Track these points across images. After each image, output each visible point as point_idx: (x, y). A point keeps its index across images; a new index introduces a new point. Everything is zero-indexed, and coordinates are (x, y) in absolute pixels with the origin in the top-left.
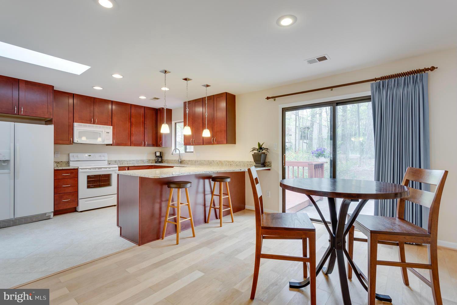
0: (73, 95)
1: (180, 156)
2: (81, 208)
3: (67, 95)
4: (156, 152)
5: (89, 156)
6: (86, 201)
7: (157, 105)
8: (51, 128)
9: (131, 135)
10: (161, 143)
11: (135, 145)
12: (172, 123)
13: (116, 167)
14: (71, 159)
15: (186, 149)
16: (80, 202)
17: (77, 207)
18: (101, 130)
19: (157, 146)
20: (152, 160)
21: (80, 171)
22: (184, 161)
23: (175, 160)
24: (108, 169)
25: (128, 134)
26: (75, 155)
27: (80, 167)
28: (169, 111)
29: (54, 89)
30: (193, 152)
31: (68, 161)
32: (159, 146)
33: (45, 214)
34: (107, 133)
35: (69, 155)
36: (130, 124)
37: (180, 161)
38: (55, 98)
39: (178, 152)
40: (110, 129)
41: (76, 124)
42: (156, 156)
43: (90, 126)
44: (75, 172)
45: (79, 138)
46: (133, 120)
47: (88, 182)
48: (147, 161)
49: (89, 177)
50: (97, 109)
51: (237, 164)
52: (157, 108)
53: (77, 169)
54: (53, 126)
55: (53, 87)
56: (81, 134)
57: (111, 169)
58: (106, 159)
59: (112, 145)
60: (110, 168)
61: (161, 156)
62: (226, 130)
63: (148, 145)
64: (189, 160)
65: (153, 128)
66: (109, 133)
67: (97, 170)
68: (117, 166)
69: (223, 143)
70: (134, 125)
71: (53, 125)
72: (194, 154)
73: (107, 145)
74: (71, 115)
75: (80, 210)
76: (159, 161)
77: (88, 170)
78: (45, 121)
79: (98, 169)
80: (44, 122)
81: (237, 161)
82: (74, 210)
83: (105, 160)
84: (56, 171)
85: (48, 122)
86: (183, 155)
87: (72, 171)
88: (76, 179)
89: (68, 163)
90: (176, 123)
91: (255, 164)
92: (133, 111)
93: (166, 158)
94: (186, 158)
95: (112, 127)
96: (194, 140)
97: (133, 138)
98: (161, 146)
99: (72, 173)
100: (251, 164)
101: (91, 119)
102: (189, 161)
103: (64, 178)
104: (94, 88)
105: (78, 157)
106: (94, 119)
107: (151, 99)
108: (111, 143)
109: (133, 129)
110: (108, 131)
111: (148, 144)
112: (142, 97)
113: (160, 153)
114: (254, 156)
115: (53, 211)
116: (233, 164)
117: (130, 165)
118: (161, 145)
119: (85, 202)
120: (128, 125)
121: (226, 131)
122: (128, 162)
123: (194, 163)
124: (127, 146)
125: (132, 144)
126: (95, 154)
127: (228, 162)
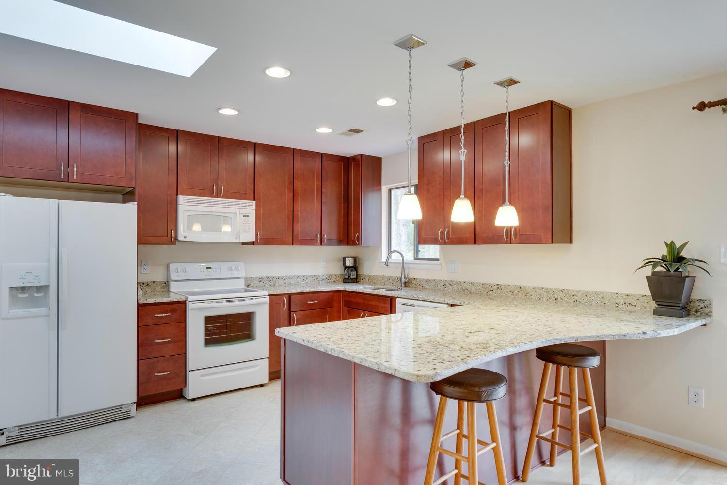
0: (177, 135)
1: (403, 268)
2: (191, 391)
3: (165, 134)
4: (344, 259)
5: (207, 268)
6: (202, 376)
7: (349, 148)
8: (132, 208)
9: (293, 219)
10: (358, 236)
11: (301, 244)
12: (381, 190)
13: (263, 297)
14: (173, 276)
15: (416, 251)
16: (191, 376)
17: (184, 389)
18: (233, 211)
19: (348, 245)
20: (336, 275)
21: (190, 306)
22: (414, 282)
23: (391, 277)
24: (247, 302)
25: (288, 217)
26: (180, 266)
27: (190, 298)
28: (376, 162)
29: (140, 121)
30: (437, 260)
31: (166, 280)
32: (354, 244)
33: (120, 407)
34: (244, 216)
35: (168, 266)
36: (291, 195)
37: (403, 280)
38: (140, 141)
39: (395, 257)
40: (249, 207)
41: (182, 199)
42: (345, 267)
43: (209, 203)
44: (179, 309)
45: (188, 229)
46: (298, 185)
47: (207, 332)
48: (325, 277)
49: (208, 320)
50: (224, 165)
51: (576, 298)
52: (349, 156)
53: (184, 303)
54: (136, 205)
55: (136, 116)
56: (192, 219)
57: (255, 301)
58: (242, 274)
59: (254, 244)
60: (251, 299)
61: (355, 268)
62: (550, 205)
63: (330, 243)
64: (429, 278)
65: (340, 203)
66: (248, 216)
67: (225, 304)
68: (265, 293)
69: (540, 242)
70: (299, 197)
71: (136, 203)
72: (441, 264)
73: (243, 243)
74: (173, 179)
75: (190, 397)
76: (350, 279)
77: (205, 304)
78: (123, 195)
79: (227, 301)
80: (120, 197)
81: (578, 291)
82: (179, 395)
83: (239, 278)
84: (141, 307)
85: (127, 196)
86: (410, 265)
87: (173, 306)
88: (182, 324)
89: (166, 284)
90: (390, 190)
91: (654, 305)
92: (298, 164)
93: (366, 269)
94: (418, 273)
95: (254, 203)
96: (448, 231)
97: (298, 227)
98: (359, 245)
99: (173, 311)
100: (628, 301)
101: (212, 185)
102: (428, 281)
103: (159, 323)
104: (220, 111)
105: (186, 272)
106: (219, 187)
107: (343, 134)
108: (254, 239)
109: (299, 206)
110: (246, 211)
111: (328, 240)
112: (324, 130)
113: (355, 259)
114: (654, 282)
115: (136, 401)
116: (565, 299)
117: (294, 291)
118: (358, 241)
119: (201, 378)
120: (288, 196)
121: (550, 209)
122: (286, 281)
123: (442, 288)
124: (285, 244)
125: (295, 240)
126: (220, 263)
127: (547, 291)
